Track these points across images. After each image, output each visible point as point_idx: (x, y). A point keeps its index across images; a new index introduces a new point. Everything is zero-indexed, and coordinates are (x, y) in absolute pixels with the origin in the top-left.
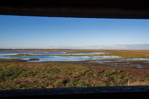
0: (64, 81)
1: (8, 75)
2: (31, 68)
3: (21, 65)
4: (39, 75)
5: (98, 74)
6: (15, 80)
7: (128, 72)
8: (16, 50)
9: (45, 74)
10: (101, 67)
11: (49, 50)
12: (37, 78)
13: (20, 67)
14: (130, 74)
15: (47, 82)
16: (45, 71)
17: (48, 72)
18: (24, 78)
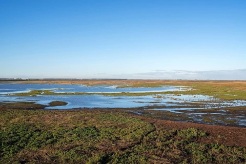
0: (104, 157)
1: (8, 144)
2: (51, 126)
3: (34, 118)
4: (62, 143)
5: (165, 139)
6: (20, 154)
7: (219, 136)
8: (29, 80)
9: (72, 141)
10: (173, 122)
11: (87, 82)
12: (58, 149)
13: (31, 122)
14: (223, 139)
15: (74, 158)
16: (74, 132)
17: (79, 136)
18: (35, 149)
